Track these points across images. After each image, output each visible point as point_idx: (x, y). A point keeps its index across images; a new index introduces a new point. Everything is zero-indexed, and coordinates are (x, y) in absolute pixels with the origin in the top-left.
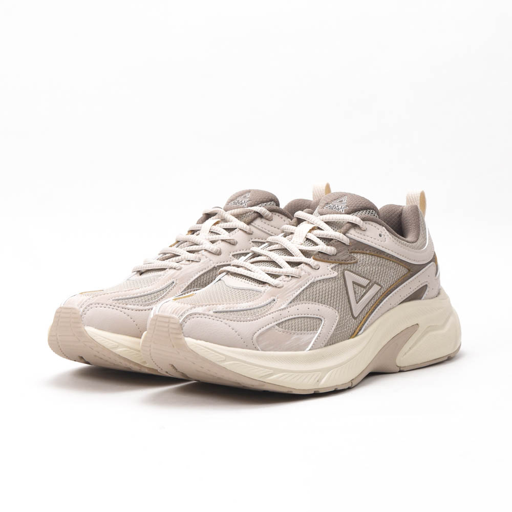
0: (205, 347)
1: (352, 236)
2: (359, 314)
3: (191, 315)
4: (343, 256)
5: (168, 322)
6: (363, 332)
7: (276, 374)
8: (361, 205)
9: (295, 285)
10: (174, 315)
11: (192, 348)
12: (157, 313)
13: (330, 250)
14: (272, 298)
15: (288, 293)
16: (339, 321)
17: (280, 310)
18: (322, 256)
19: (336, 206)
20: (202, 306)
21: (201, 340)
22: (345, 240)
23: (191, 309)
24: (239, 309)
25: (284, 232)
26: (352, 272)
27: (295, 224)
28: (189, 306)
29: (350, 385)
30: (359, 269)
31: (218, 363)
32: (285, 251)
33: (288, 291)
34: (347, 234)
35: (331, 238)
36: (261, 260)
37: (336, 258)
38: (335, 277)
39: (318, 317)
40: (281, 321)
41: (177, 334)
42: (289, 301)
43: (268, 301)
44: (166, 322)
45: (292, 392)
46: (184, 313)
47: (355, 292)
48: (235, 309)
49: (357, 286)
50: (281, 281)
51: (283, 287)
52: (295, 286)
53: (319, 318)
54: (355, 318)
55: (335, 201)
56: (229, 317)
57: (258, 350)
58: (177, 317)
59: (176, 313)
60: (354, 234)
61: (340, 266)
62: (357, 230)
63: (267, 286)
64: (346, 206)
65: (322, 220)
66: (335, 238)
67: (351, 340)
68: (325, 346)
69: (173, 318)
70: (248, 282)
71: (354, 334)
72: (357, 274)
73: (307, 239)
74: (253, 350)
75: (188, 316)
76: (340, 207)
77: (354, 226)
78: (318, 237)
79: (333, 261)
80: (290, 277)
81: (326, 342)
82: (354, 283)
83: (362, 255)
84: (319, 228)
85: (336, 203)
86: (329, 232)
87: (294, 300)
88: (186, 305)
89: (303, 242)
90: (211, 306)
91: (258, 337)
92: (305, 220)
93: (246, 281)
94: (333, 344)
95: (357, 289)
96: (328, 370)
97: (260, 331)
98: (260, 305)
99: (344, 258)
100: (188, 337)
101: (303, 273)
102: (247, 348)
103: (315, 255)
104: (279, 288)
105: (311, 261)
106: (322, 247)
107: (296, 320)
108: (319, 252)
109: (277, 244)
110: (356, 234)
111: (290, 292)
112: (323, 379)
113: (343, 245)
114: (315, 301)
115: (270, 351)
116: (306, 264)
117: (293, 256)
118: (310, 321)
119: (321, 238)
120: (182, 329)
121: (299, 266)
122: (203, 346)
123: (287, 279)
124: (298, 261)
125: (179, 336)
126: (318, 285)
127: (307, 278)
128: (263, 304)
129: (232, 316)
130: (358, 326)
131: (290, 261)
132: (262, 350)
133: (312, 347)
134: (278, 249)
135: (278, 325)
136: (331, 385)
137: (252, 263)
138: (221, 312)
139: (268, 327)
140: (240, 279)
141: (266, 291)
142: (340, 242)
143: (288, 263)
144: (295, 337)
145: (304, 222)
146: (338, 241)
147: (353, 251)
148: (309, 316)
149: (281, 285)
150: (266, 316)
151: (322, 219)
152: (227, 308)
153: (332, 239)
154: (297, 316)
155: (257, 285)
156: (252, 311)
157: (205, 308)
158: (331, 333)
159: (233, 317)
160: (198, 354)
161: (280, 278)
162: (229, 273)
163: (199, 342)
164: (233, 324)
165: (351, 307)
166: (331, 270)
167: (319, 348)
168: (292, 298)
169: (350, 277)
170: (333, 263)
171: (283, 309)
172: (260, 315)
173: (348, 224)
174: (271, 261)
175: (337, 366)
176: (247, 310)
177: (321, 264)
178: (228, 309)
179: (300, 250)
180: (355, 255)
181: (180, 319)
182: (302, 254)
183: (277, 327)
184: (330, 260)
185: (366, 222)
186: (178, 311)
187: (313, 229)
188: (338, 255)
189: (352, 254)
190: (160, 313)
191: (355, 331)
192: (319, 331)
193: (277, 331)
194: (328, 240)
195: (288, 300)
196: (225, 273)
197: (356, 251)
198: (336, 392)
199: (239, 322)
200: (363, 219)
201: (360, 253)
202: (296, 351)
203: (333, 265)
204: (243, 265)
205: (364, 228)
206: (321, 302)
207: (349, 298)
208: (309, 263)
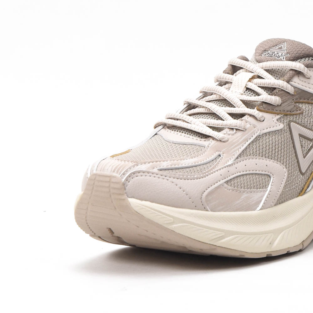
0: (151, 208)
1: (296, 85)
2: (307, 170)
3: (134, 173)
4: (288, 106)
5: (109, 182)
6: (311, 189)
7: (227, 237)
8: (303, 52)
9: (240, 139)
10: (115, 174)
11: (136, 209)
12: (95, 172)
13: (274, 99)
14: (217, 153)
15: (234, 148)
16: (288, 177)
17: (227, 166)
18: (266, 107)
19: (276, 53)
20: (145, 163)
21: (145, 201)
22: (289, 88)
23: (134, 166)
24: (184, 165)
25: (218, 81)
26: (298, 123)
27: (230, 72)
28: (131, 164)
29: (301, 247)
30: (306, 121)
31: (165, 226)
32: (225, 102)
33: (234, 146)
34: (291, 83)
35: (274, 86)
36: (198, 111)
37: (281, 108)
38: (281, 129)
39: (266, 173)
40: (229, 178)
41: (120, 194)
42: (236, 156)
43: (213, 157)
44: (106, 182)
45: (244, 256)
46: (127, 171)
47: (302, 146)
48: (180, 166)
49: (304, 139)
50: (225, 134)
51: (228, 141)
52: (241, 141)
53: (267, 175)
54: (303, 174)
55: (273, 48)
56: (174, 174)
57: (207, 210)
58: (118, 176)
59: (117, 172)
60: (297, 82)
61: (285, 117)
62: (301, 78)
63: (211, 140)
64: (287, 53)
65: (262, 68)
66: (278, 87)
67: (300, 198)
68: (275, 205)
69: (114, 177)
70: (188, 136)
71: (302, 192)
72: (303, 126)
73: (247, 89)
74: (202, 210)
75: (131, 174)
76: (280, 54)
77: (298, 73)
78: (259, 87)
79: (278, 112)
80: (235, 130)
81: (276, 200)
82: (300, 135)
83: (307, 105)
84: (259, 77)
85: (275, 50)
86: (270, 80)
87: (240, 155)
88: (127, 163)
89: (243, 92)
90: (154, 163)
91: (207, 196)
92: (242, 68)
93: (186, 135)
94: (282, 202)
95: (303, 142)
96: (280, 230)
97: (209, 190)
98: (205, 161)
99: (289, 108)
100: (131, 197)
101: (248, 126)
102: (196, 209)
103: (258, 106)
104: (223, 142)
105: (254, 112)
106: (265, 96)
107: (245, 177)
108: (263, 102)
109: (215, 94)
110: (300, 82)
111: (236, 146)
112: (275, 240)
113: (287, 94)
114: (262, 156)
115: (219, 211)
116: (250, 115)
117: (235, 107)
118: (259, 178)
119: (262, 88)
120: (125, 189)
121: (243, 118)
122: (149, 208)
123: (231, 132)
124: (241, 112)
125: (123, 197)
126: (264, 138)
127: (252, 131)
128: (208, 160)
129: (179, 173)
130: (306, 183)
131: (232, 112)
132: (212, 211)
133: (263, 206)
134: (216, 100)
135: (227, 182)
136: (284, 248)
137: (190, 115)
138: (165, 170)
139: (216, 185)
140: (178, 132)
141: (210, 146)
142: (284, 91)
143: (230, 114)
144: (245, 195)
145: (241, 70)
146: (282, 90)
147: (297, 101)
148: (257, 172)
149: (226, 139)
150: (214, 174)
151: (261, 66)
152: (171, 165)
153: (275, 89)
154: (245, 173)
155: (199, 139)
156: (198, 167)
157: (148, 165)
158: (280, 191)
159: (180, 175)
160: (143, 216)
161: (224, 131)
162: (166, 127)
163: (144, 203)
164: (181, 182)
165: (298, 162)
166: (277, 122)
167: (270, 207)
168: (238, 153)
169: (297, 129)
170: (278, 114)
171: (230, 165)
172: (208, 172)
173: (291, 72)
174: (210, 113)
175: (289, 227)
176: (192, 167)
177: (266, 115)
178: (173, 166)
179: (241, 100)
180: (300, 105)
181: (123, 178)
182: (243, 105)
183: (226, 185)
184: (275, 111)
185: (310, 69)
186: (119, 169)
187: (253, 78)
188: (283, 105)
189: (297, 104)
190: (98, 172)
191: (303, 189)
192: (269, 189)
193: (226, 189)
194: (271, 90)
195: (234, 155)
196: (161, 127)
197: (301, 101)
198: (288, 254)
199: (186, 180)
200: (308, 66)
201: (306, 103)
202: (246, 211)
203: (278, 117)
204: (180, 118)
205: (308, 76)
206: (269, 157)
207: (296, 152)
208: (253, 114)
